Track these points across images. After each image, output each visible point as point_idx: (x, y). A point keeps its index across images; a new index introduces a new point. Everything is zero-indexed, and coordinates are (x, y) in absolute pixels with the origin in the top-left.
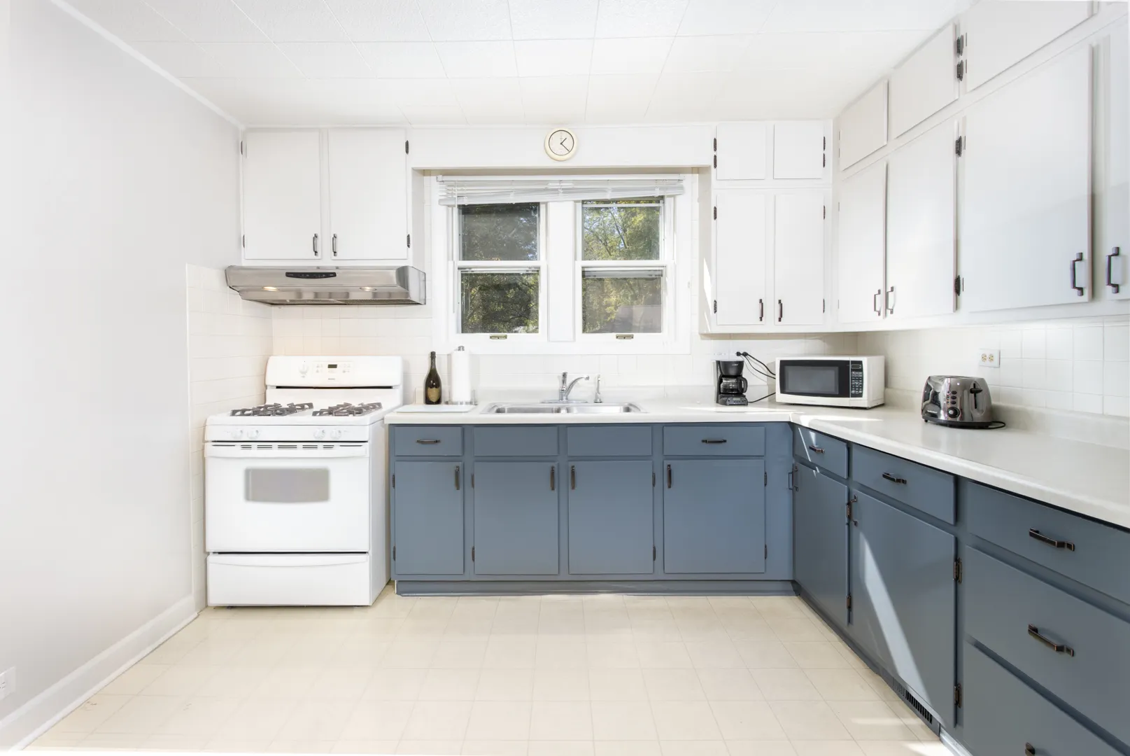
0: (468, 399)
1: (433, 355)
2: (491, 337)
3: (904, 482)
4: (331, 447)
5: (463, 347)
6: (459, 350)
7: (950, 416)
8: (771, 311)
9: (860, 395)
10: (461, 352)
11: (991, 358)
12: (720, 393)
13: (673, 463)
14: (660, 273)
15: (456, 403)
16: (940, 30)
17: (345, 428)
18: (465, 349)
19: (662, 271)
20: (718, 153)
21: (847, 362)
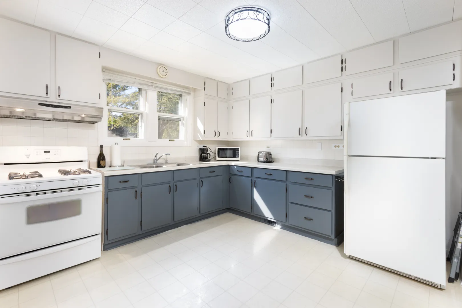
0: (120, 165)
1: (101, 146)
2: (124, 139)
3: (272, 174)
4: (83, 189)
5: (117, 143)
6: (116, 144)
7: (267, 160)
8: (217, 134)
9: (238, 157)
10: (116, 145)
11: (269, 147)
12: (201, 158)
13: (203, 180)
14: (179, 119)
15: (114, 167)
16: (267, 74)
17: (90, 179)
18: (118, 144)
19: (180, 119)
20: (206, 86)
21: (235, 148)
